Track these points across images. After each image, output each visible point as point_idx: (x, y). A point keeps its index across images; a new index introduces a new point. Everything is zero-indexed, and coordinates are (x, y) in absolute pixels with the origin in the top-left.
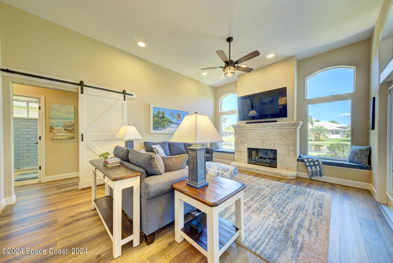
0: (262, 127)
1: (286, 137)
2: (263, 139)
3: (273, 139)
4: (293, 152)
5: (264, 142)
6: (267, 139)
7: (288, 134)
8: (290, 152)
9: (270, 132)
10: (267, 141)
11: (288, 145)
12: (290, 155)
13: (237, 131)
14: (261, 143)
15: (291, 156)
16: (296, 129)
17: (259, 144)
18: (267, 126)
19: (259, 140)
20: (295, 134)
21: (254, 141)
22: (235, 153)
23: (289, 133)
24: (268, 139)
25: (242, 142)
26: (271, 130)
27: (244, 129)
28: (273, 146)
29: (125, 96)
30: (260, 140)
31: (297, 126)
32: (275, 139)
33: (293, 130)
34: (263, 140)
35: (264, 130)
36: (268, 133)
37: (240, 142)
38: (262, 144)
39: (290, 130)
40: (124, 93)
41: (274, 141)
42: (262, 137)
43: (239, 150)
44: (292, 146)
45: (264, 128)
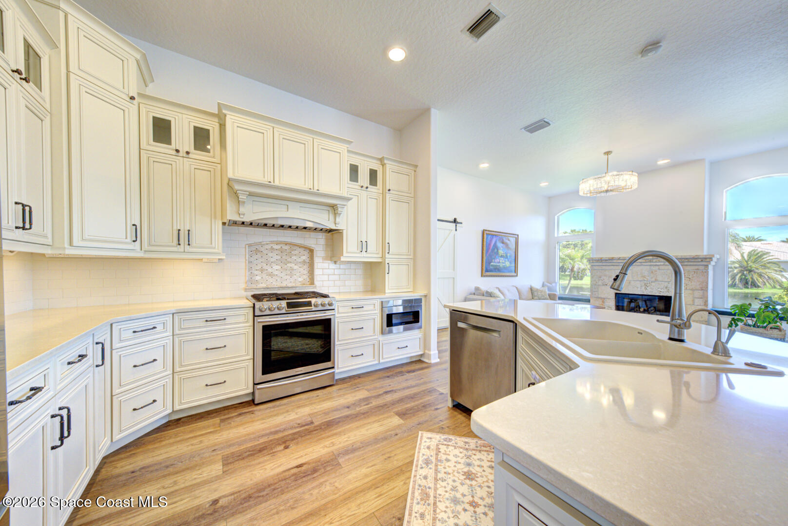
0: (644, 262)
1: (690, 277)
2: (645, 279)
3: (666, 280)
4: (702, 299)
5: (648, 285)
6: (653, 279)
7: (693, 273)
8: (696, 300)
9: (659, 269)
10: (653, 284)
11: (693, 290)
12: (696, 304)
13: (595, 268)
14: (641, 287)
15: (698, 305)
16: (707, 266)
17: (638, 288)
18: (654, 261)
19: (638, 282)
20: (705, 274)
21: (630, 283)
22: (591, 301)
23: (695, 272)
24: (656, 280)
25: (604, 284)
26: (661, 267)
27: (611, 264)
28: (666, 290)
29: (456, 226)
30: (641, 281)
31: (709, 262)
32: (669, 280)
33: (702, 268)
34: (646, 282)
35: (648, 267)
36: (656, 271)
37: (600, 283)
38: (643, 288)
39: (697, 267)
40: (455, 221)
41: (666, 284)
42: (644, 277)
43: (599, 296)
44: (699, 291)
45: (650, 264)
